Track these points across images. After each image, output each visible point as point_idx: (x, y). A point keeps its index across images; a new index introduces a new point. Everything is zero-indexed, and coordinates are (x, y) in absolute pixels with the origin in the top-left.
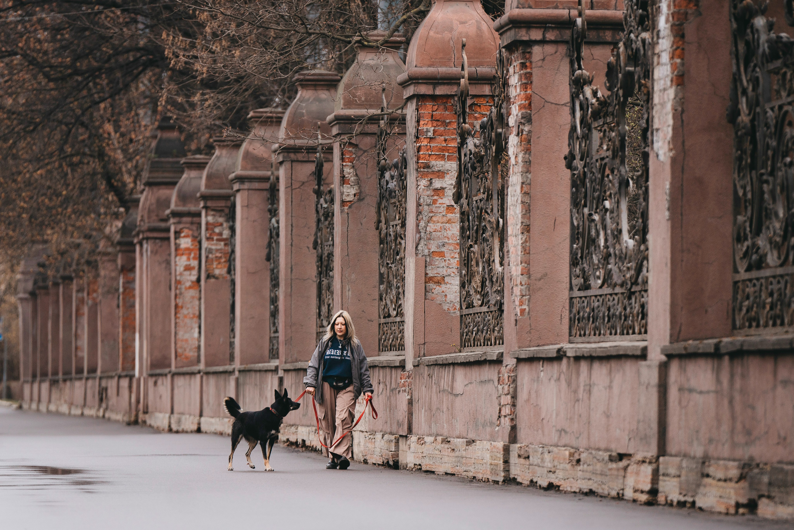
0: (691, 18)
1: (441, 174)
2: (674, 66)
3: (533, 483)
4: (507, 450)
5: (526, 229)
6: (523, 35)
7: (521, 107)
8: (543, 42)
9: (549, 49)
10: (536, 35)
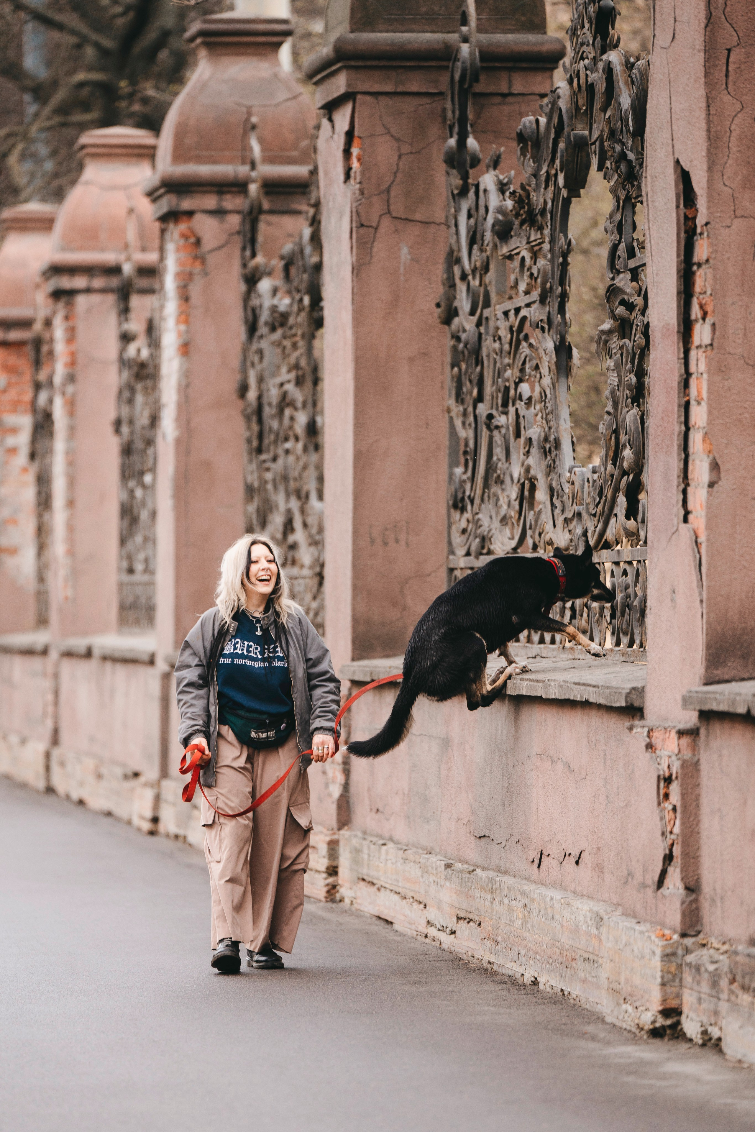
0: (197, 278)
1: (14, 430)
2: (180, 334)
3: (68, 797)
4: (48, 755)
5: (71, 503)
6: (66, 283)
7: (66, 365)
8: (88, 290)
9: (95, 299)
10: (80, 282)
